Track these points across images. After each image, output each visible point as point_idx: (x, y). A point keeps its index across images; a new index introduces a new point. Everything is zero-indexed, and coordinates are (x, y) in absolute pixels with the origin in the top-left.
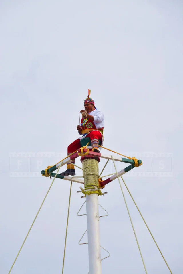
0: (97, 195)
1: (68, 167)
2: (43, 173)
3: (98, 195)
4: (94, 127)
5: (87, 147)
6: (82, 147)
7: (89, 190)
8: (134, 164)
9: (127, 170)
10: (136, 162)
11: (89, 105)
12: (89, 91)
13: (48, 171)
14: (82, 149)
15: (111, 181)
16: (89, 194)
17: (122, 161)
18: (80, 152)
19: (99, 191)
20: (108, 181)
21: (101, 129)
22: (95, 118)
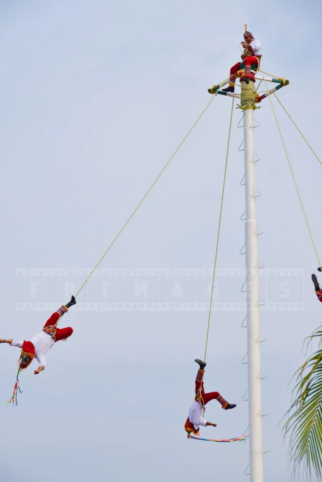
0: (252, 110)
1: (230, 85)
2: (210, 91)
3: (254, 110)
4: (253, 55)
5: (243, 71)
6: (239, 70)
7: (245, 106)
8: (282, 84)
9: (278, 88)
10: (284, 82)
11: (248, 37)
12: (246, 26)
13: (213, 89)
14: (238, 72)
15: (265, 97)
16: (245, 109)
17: (273, 81)
18: (237, 75)
19: (253, 106)
20: (264, 97)
21: (259, 57)
22: (253, 47)
